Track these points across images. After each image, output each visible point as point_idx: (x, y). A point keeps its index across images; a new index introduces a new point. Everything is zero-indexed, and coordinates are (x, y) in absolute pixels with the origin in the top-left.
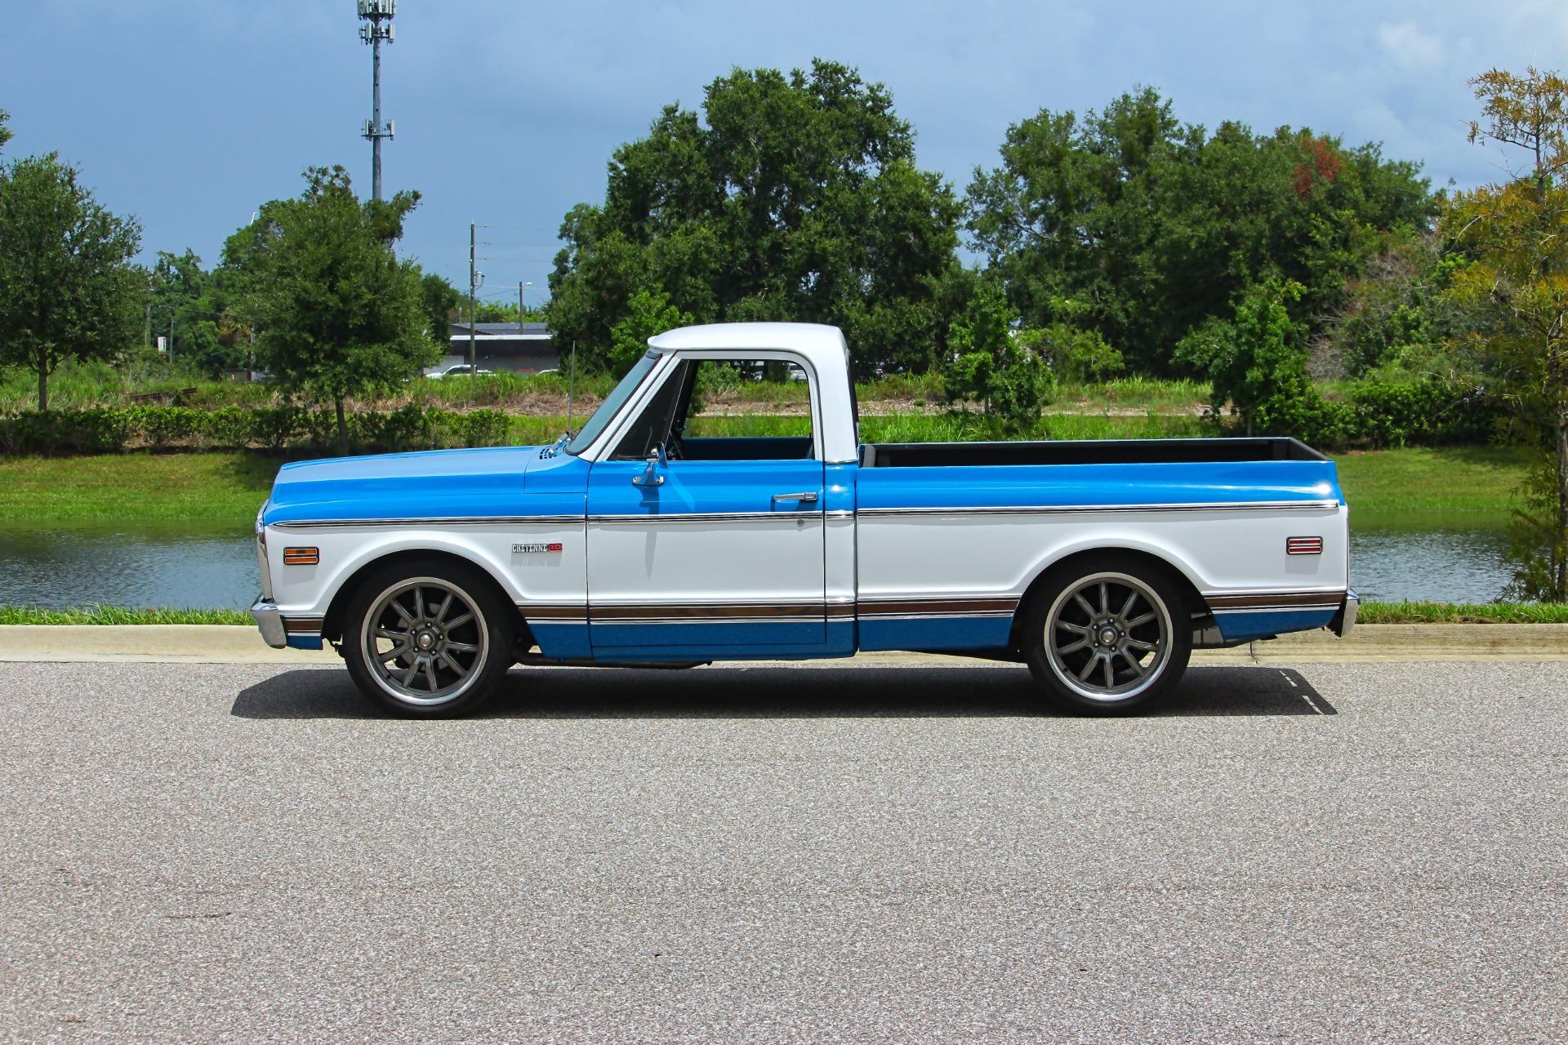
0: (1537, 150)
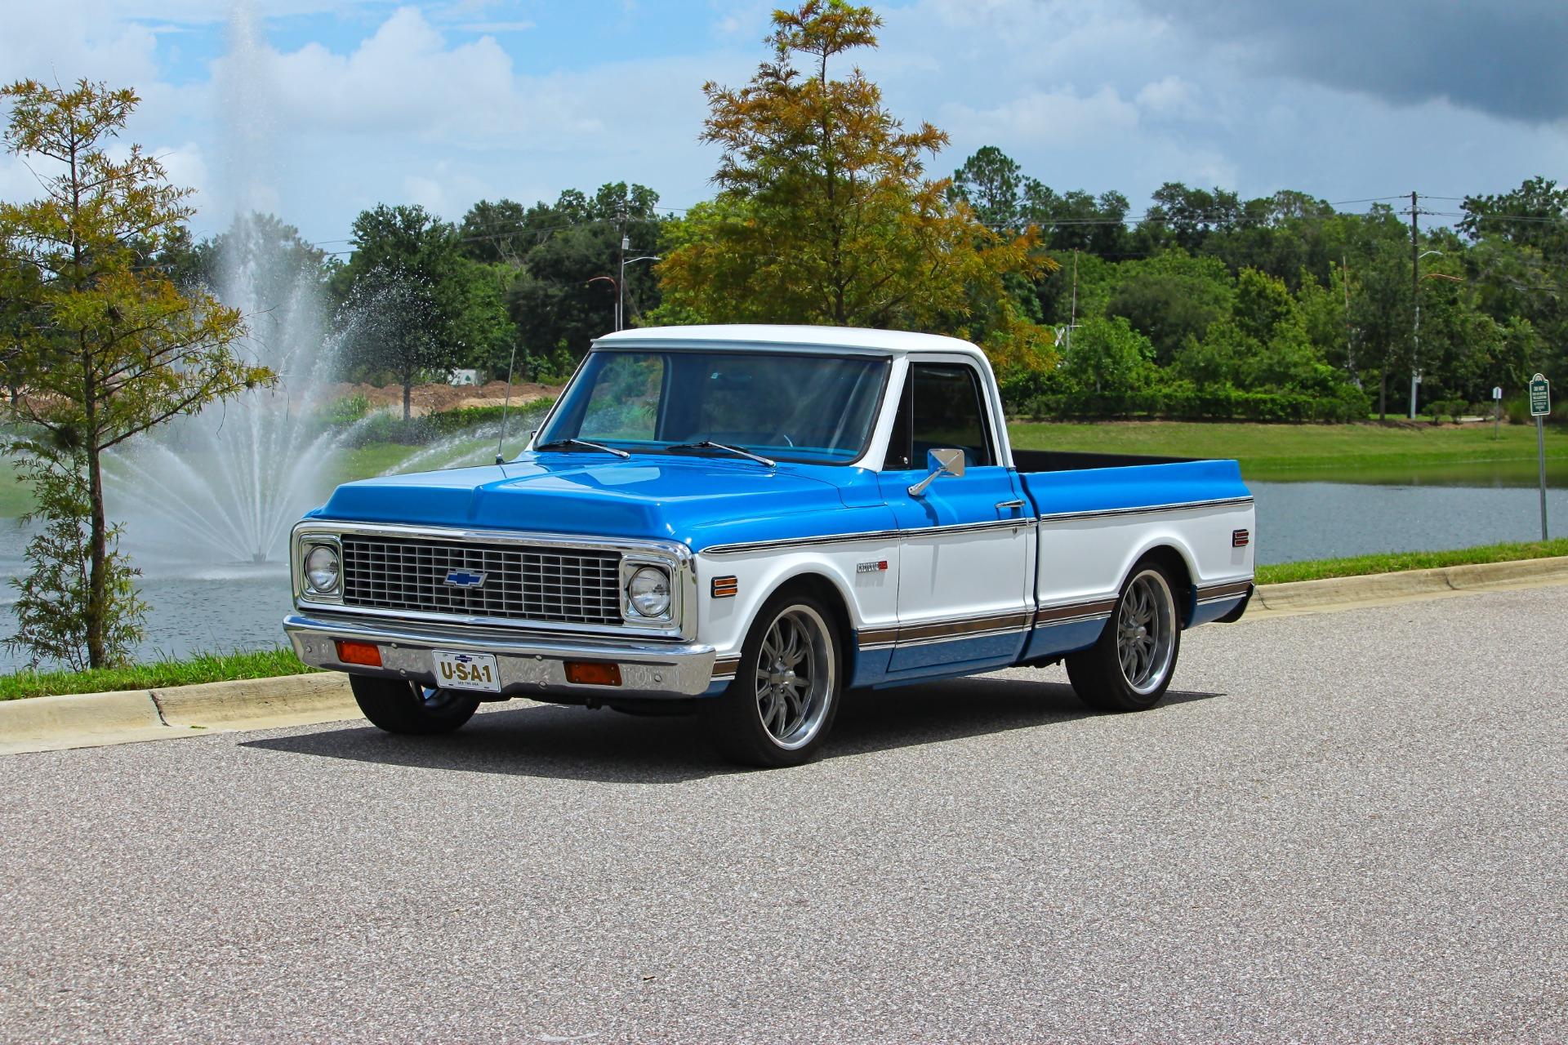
0: (72, 163)
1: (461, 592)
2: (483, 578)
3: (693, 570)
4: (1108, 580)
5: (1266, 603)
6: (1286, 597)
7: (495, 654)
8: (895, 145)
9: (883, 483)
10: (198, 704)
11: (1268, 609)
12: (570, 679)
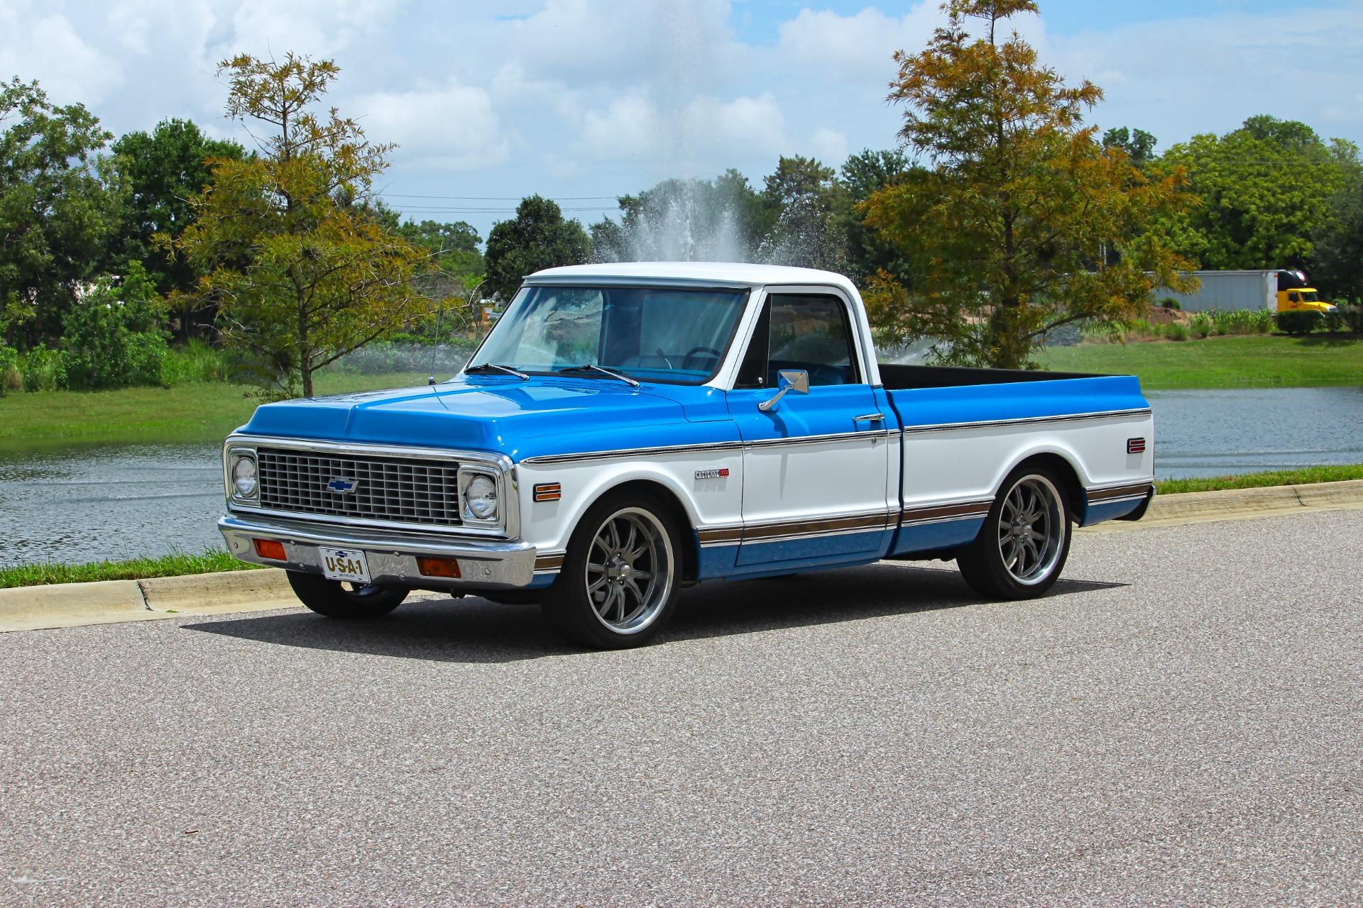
0: (284, 125)
1: (339, 497)
2: (355, 484)
3: (515, 478)
4: (984, 484)
5: (1302, 500)
6: (1325, 495)
7: (364, 551)
8: (1058, 98)
9: (730, 400)
10: (183, 592)
11: (1304, 505)
12: (423, 573)
